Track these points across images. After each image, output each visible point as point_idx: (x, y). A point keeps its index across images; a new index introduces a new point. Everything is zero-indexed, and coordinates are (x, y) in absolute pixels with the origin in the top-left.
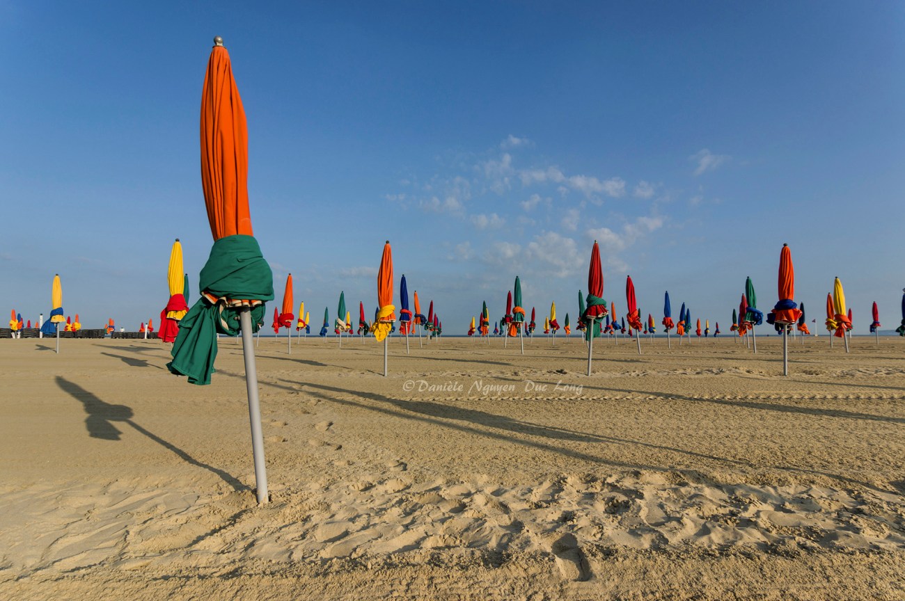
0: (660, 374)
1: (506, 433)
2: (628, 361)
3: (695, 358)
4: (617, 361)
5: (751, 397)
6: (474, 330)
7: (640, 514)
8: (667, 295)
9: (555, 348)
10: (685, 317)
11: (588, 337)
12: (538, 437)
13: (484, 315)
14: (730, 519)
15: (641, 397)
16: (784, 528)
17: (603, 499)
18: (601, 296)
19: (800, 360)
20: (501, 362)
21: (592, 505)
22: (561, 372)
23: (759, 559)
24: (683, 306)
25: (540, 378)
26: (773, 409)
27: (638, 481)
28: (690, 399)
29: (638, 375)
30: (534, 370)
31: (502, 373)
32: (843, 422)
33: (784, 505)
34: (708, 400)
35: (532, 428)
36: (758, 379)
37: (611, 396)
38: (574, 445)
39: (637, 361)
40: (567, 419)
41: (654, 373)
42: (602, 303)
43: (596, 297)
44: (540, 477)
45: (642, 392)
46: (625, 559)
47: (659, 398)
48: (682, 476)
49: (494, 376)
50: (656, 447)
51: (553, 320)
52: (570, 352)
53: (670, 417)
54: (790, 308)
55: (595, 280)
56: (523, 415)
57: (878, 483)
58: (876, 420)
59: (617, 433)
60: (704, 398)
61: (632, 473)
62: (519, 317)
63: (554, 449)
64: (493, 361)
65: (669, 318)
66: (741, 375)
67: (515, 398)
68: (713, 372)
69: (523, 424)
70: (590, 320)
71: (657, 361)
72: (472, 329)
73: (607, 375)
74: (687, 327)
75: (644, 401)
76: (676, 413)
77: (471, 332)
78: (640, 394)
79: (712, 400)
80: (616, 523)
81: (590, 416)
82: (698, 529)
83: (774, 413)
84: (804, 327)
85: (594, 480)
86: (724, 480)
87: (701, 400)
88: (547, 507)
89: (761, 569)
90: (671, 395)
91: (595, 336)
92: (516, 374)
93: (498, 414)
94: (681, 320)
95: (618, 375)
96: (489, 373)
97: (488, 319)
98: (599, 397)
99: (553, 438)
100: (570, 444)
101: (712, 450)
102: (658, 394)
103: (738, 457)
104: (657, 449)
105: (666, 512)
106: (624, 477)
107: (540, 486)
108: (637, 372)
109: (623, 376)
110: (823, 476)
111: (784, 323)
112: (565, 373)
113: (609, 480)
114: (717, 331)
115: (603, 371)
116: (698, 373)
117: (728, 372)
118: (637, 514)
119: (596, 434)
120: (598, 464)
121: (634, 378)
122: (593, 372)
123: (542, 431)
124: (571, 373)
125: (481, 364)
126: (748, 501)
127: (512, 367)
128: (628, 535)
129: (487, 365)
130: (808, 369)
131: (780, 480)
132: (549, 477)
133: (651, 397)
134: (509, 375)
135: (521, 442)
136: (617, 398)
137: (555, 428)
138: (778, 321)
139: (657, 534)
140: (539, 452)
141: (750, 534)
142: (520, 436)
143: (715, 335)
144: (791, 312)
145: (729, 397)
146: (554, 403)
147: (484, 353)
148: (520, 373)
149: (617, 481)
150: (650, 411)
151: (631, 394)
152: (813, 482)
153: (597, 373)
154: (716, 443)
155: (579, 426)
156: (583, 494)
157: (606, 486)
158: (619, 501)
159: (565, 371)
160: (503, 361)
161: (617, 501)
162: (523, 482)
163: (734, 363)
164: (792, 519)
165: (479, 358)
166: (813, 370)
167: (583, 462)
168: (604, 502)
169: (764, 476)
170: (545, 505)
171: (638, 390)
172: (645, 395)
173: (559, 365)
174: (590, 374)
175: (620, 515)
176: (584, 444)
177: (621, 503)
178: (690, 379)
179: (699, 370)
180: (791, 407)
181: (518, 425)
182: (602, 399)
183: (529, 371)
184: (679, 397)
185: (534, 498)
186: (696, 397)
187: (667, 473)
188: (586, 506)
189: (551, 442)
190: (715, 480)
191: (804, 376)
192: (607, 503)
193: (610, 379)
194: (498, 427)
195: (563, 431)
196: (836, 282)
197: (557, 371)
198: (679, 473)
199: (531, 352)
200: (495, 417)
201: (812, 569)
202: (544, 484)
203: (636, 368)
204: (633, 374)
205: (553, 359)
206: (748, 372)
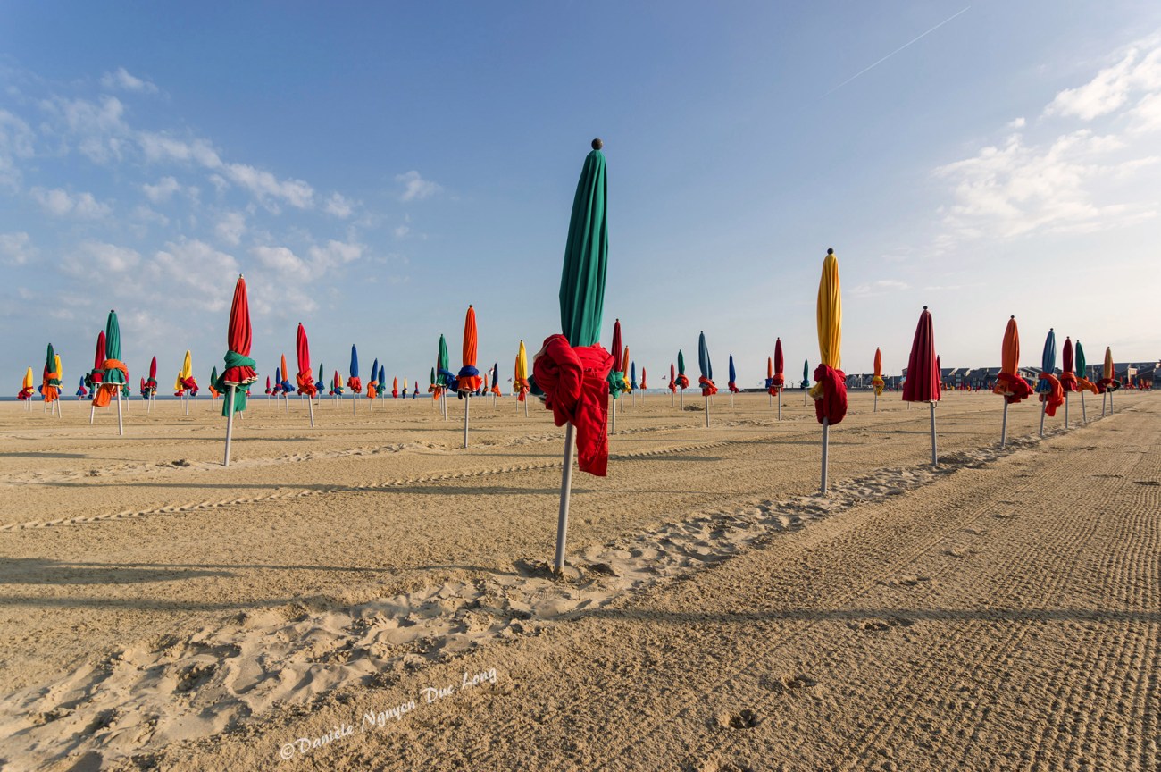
0: (329, 457)
1: (32, 590)
2: (292, 440)
3: (378, 431)
4: (275, 440)
5: (423, 479)
6: (31, 391)
7: (225, 682)
8: (354, 349)
9: (185, 421)
10: (378, 374)
11: (225, 412)
12: (97, 586)
13: (49, 368)
14: (342, 654)
15: (292, 493)
16: (400, 647)
17: (177, 672)
18: (247, 354)
19: (484, 428)
20: (68, 452)
21: (155, 687)
22: (180, 463)
23: (355, 700)
24: (376, 363)
25: (139, 477)
26: (439, 493)
27: (241, 628)
28: (354, 489)
29: (299, 460)
30: (131, 464)
31: (65, 473)
32: (496, 500)
33: (408, 617)
34: (375, 489)
35: (91, 573)
36: (437, 455)
37: (248, 497)
38: (160, 589)
39: (304, 439)
40: (164, 544)
41: (321, 455)
42: (248, 363)
43: (239, 355)
44: (74, 661)
45: (293, 487)
46: (172, 765)
47: (315, 493)
48: (304, 607)
49: (45, 480)
50: (287, 568)
51: (187, 377)
52: (208, 428)
53: (321, 520)
54: (473, 375)
55: (238, 331)
56: (82, 550)
57: (503, 567)
58: (524, 493)
59: (238, 555)
60: (371, 487)
61: (236, 618)
62: (115, 375)
63: (121, 604)
64: (54, 451)
65: (356, 378)
66: (421, 451)
67: (77, 519)
68: (392, 450)
69: (75, 567)
70: (230, 387)
71: (329, 438)
72: (26, 388)
73: (255, 463)
74: (379, 389)
75: (295, 500)
76: (330, 513)
77: (24, 395)
78: (291, 489)
79: (380, 489)
80: (186, 705)
81: (204, 535)
82: (299, 680)
83: (438, 498)
84: (497, 389)
85: (172, 642)
86: (355, 599)
87: (367, 489)
88: (68, 715)
89: (353, 713)
90: (331, 487)
91: (237, 410)
92: (94, 473)
93: (29, 555)
94: (373, 378)
95: (271, 461)
96: (36, 476)
97: (60, 374)
98: (230, 499)
99: (126, 583)
100: (152, 589)
101: (355, 560)
102: (315, 487)
103: (382, 563)
104: (287, 571)
105: (264, 668)
106: (222, 627)
107: (70, 677)
108: (298, 456)
109: (277, 463)
110: (459, 570)
111: (466, 391)
112: (187, 465)
113: (197, 638)
114: (416, 392)
115: (249, 457)
116: (374, 452)
117: (408, 448)
118: (220, 683)
119: (205, 563)
120: (190, 612)
121: (292, 464)
122: (235, 460)
123: (110, 575)
124: (197, 464)
125: (23, 459)
126: (371, 622)
127: (91, 461)
128: (198, 719)
129: (35, 460)
130: (487, 439)
131: (416, 584)
132: (91, 658)
133: (306, 492)
134: (79, 477)
135: (60, 602)
136: (257, 499)
137: (135, 565)
138: (460, 389)
139: (240, 706)
140: (89, 614)
141: (358, 668)
142: (60, 591)
143: (414, 396)
144: (473, 379)
145: (399, 482)
146: (150, 520)
147: (39, 436)
148: (103, 472)
149: (209, 637)
150: (297, 514)
151: (278, 492)
152: (446, 580)
153: (240, 461)
154: (363, 549)
155: (182, 553)
156: (147, 670)
157: (190, 648)
158: (201, 669)
159: (188, 461)
160: (74, 452)
161: (198, 669)
162: (36, 679)
163: (417, 435)
164: (411, 632)
165: (22, 446)
166: (491, 439)
167: (166, 616)
168: (177, 676)
169: (401, 583)
170: (64, 711)
171: (291, 483)
172: (297, 490)
173: (178, 452)
174: (228, 464)
175: (196, 691)
176: (177, 584)
177: (203, 671)
178: (364, 460)
179: (377, 448)
180: (457, 488)
181: (65, 570)
182: (233, 503)
183: (121, 466)
184: (341, 488)
185: (47, 705)
186: (361, 486)
187: (284, 607)
188: (145, 691)
189: (116, 591)
190: (344, 601)
191: (483, 447)
192: (182, 676)
193: (258, 469)
194: (18, 581)
195: (151, 568)
196: (521, 345)
197: (174, 463)
198: (300, 603)
199: (138, 431)
200: (16, 563)
201: (407, 693)
202: (78, 672)
203: (299, 449)
204: (293, 459)
205: (173, 442)
206: (430, 446)
